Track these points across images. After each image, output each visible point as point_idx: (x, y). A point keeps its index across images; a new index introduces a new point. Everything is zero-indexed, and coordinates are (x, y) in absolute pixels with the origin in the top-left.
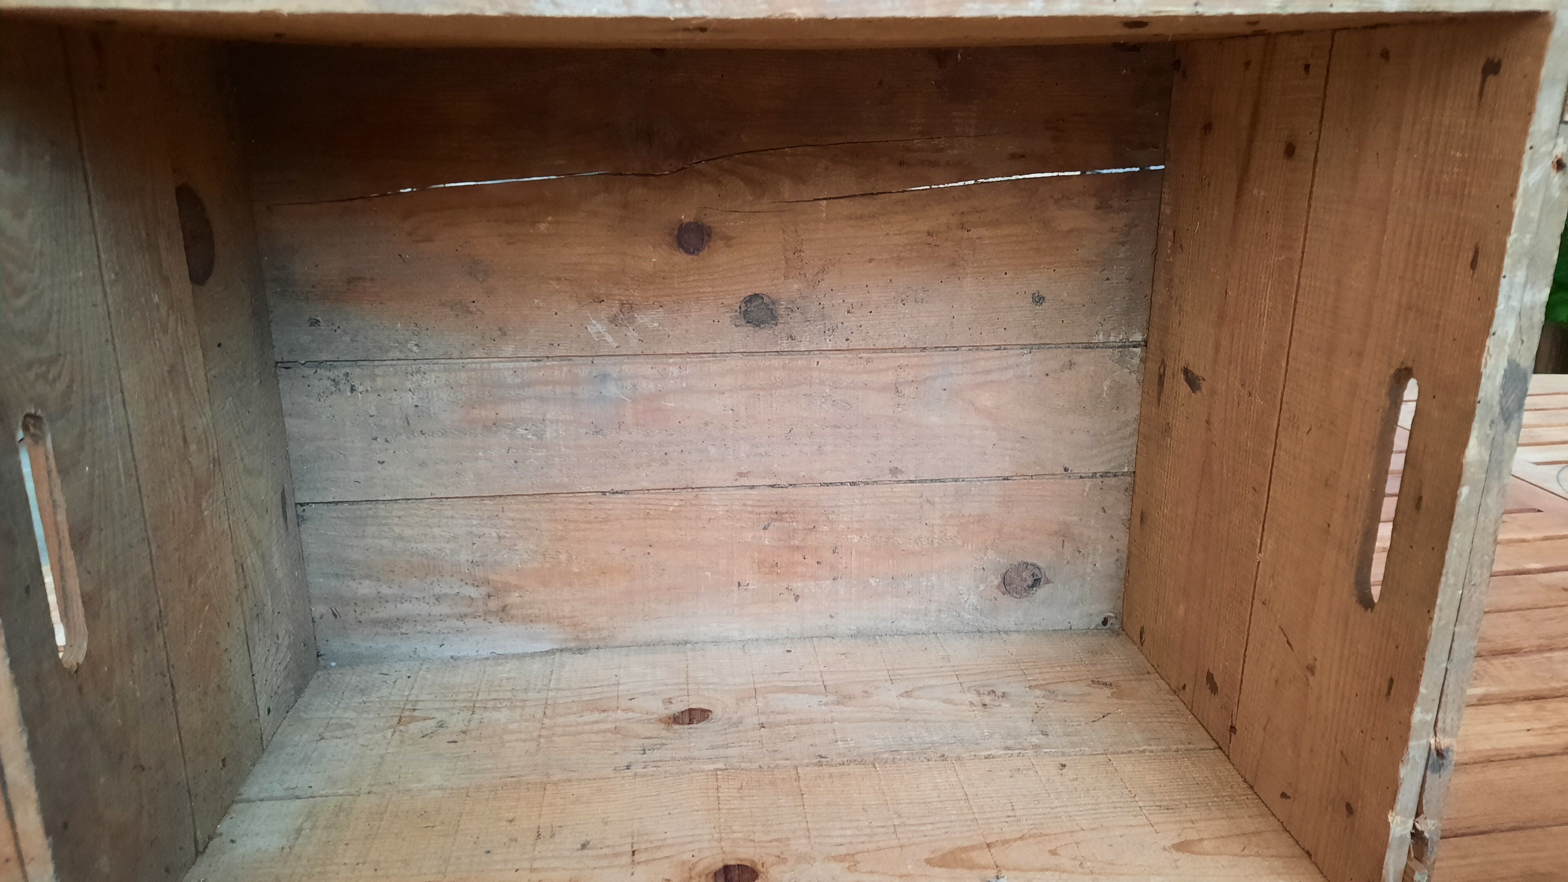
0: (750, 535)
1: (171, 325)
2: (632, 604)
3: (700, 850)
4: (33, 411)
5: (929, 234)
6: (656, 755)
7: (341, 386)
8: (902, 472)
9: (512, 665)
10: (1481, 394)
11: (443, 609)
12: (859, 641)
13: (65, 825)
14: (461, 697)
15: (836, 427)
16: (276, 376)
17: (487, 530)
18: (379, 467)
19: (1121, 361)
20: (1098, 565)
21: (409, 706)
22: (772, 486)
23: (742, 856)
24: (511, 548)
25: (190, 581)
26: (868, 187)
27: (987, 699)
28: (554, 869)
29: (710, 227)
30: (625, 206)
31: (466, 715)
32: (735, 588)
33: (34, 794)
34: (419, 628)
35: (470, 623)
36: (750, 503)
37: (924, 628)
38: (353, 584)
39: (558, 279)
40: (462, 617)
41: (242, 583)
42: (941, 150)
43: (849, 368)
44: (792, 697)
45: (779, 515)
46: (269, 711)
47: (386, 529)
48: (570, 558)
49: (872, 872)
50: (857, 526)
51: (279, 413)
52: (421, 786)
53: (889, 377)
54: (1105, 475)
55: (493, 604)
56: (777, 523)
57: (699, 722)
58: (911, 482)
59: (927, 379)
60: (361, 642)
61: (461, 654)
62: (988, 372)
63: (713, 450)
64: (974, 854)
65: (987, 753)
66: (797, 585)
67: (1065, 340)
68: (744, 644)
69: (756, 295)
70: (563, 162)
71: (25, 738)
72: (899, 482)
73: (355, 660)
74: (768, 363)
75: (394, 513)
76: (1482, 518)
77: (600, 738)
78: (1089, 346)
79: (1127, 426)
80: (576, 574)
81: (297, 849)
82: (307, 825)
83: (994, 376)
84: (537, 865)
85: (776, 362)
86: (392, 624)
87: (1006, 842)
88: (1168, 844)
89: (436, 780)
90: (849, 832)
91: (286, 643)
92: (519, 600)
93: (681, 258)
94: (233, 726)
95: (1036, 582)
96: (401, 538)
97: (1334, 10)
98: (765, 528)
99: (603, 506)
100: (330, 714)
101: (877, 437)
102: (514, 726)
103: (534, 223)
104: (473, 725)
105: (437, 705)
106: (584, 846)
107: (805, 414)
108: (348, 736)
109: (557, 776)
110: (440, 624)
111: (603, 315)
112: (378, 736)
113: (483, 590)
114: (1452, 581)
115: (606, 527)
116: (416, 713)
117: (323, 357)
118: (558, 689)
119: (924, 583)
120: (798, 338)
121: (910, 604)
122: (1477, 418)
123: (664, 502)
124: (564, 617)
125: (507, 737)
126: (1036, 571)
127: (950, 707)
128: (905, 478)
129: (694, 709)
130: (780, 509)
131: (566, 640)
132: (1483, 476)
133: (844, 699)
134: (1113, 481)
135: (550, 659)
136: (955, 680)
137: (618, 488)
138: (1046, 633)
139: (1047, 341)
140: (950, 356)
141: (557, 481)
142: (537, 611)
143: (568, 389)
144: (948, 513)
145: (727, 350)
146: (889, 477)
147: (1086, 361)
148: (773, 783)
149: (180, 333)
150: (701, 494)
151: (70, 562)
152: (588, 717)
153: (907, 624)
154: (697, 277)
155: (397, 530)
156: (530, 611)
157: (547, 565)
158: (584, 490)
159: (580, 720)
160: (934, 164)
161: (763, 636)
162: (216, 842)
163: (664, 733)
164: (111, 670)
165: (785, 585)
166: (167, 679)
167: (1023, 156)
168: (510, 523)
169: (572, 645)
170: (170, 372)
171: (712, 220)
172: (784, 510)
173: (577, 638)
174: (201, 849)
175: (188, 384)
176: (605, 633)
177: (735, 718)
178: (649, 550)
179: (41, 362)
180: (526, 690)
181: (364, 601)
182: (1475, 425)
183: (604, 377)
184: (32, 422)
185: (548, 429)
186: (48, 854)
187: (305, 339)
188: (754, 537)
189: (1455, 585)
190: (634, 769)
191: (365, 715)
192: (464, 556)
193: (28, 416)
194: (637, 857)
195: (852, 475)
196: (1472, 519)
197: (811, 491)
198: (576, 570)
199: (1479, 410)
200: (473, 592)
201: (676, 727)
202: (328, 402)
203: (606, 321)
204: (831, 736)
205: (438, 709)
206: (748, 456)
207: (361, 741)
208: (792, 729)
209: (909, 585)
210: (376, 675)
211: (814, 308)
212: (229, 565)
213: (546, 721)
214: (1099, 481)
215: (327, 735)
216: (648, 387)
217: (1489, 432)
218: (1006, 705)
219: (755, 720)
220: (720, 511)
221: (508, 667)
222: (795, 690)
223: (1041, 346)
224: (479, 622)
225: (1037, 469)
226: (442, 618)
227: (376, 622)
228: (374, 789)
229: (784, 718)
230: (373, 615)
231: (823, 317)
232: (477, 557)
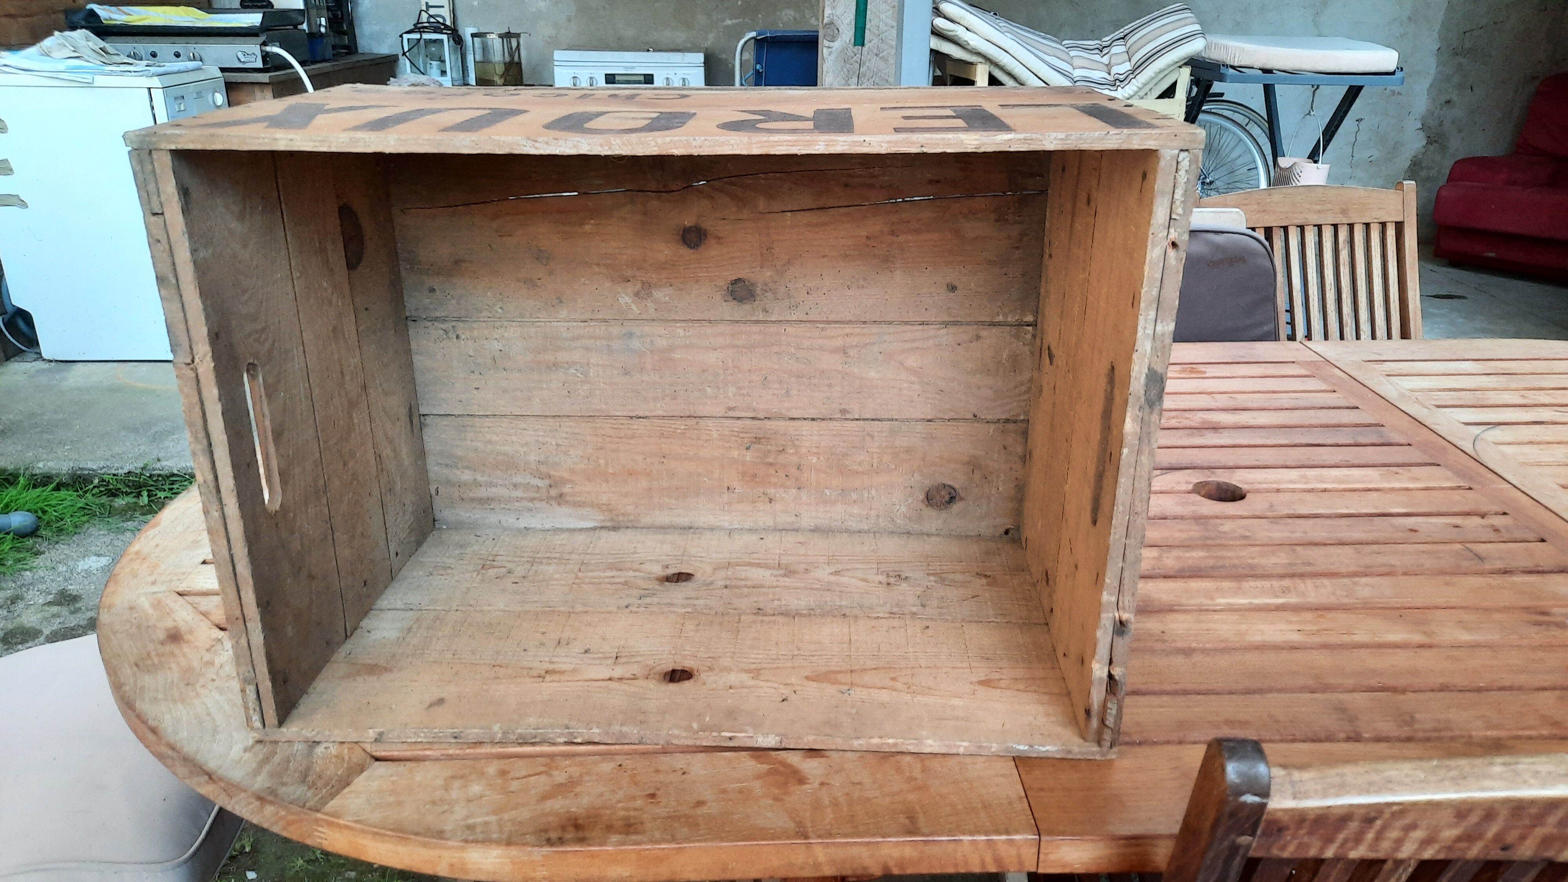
0: (736, 453)
1: (334, 299)
2: (651, 497)
3: (660, 659)
4: (252, 361)
5: (867, 237)
6: (648, 600)
7: (450, 335)
8: (848, 412)
9: (564, 536)
10: (1131, 389)
11: (518, 493)
12: (816, 534)
13: (268, 603)
14: (526, 555)
15: (798, 377)
16: (406, 326)
17: (548, 439)
18: (475, 392)
19: (1017, 337)
20: (1001, 489)
21: (491, 558)
22: (753, 418)
23: (686, 665)
24: (566, 453)
25: (345, 465)
26: (821, 203)
27: (892, 580)
28: (565, 663)
29: (706, 230)
30: (645, 213)
31: (528, 566)
32: (726, 491)
33: (251, 582)
34: (503, 506)
35: (538, 504)
36: (736, 430)
37: (866, 528)
38: (458, 472)
39: (598, 265)
40: (532, 500)
41: (379, 467)
42: (875, 176)
43: (809, 335)
44: (754, 570)
45: (757, 440)
46: (397, 554)
47: (480, 435)
48: (607, 464)
49: (767, 681)
50: (815, 450)
51: (408, 352)
52: (489, 608)
53: (839, 342)
54: (1007, 421)
55: (553, 492)
56: (756, 446)
57: (684, 581)
58: (857, 420)
59: (867, 344)
60: (463, 513)
61: (532, 526)
62: (914, 341)
63: (709, 390)
64: (839, 676)
65: (876, 615)
66: (771, 491)
67: (972, 319)
68: (730, 532)
69: (739, 279)
70: (601, 182)
71: (246, 550)
72: (847, 419)
73: (458, 526)
74: (748, 329)
75: (486, 424)
76: (1138, 469)
77: (613, 587)
78: (993, 324)
79: (1022, 384)
80: (611, 474)
81: (408, 639)
82: (415, 626)
83: (917, 344)
84: (554, 659)
85: (755, 328)
86: (484, 501)
87: (864, 670)
88: (974, 680)
89: (501, 605)
90: (761, 656)
91: (410, 509)
92: (570, 490)
93: (685, 251)
94: (372, 561)
95: (952, 499)
96: (490, 442)
97: (1011, 150)
98: (747, 449)
99: (631, 427)
100: (438, 560)
101: (830, 386)
102: (557, 576)
103: (582, 224)
104: (531, 573)
105: (509, 559)
106: (586, 652)
107: (777, 367)
108: (448, 574)
109: (579, 608)
110: (517, 504)
111: (630, 291)
112: (468, 575)
113: (547, 482)
114: (1121, 509)
115: (632, 442)
116: (495, 563)
117: (438, 314)
118: (592, 554)
119: (866, 495)
120: (770, 311)
121: (856, 510)
122: (1129, 405)
123: (674, 426)
124: (603, 504)
125: (551, 582)
126: (952, 491)
127: (863, 583)
128: (851, 417)
129: (683, 573)
130: (758, 436)
131: (604, 521)
132: (1137, 442)
133: (790, 572)
134: (1011, 426)
135: (592, 533)
136: (875, 566)
137: (641, 414)
138: (959, 537)
139: (959, 319)
140: (885, 328)
141: (598, 407)
142: (584, 499)
143: (605, 343)
144: (884, 444)
145: (718, 318)
146: (839, 416)
147: (991, 336)
148: (721, 624)
149: (340, 304)
150: (701, 421)
151: (272, 450)
152: (610, 573)
153: (853, 524)
154: (697, 265)
155: (488, 436)
156: (579, 499)
157: (591, 467)
158: (617, 414)
159: (602, 575)
160: (871, 186)
161: (747, 527)
162: (359, 631)
163: (658, 587)
164: (295, 515)
165: (762, 490)
166: (329, 525)
167: (938, 182)
168: (565, 435)
169: (609, 524)
170: (333, 331)
171: (707, 224)
172: (761, 436)
173: (612, 520)
174: (349, 634)
175: (344, 335)
176: (632, 518)
177: (709, 580)
178: (663, 460)
179: (257, 332)
180: (571, 553)
181: (465, 485)
182: (1129, 409)
183: (630, 335)
184: (251, 368)
185: (591, 370)
186: (259, 618)
187: (427, 301)
188: (739, 455)
189: (1124, 512)
190: (631, 608)
191: (461, 562)
192: (532, 458)
193: (249, 364)
194: (620, 660)
195: (813, 413)
196: (1132, 470)
197: (782, 423)
198: (611, 471)
199: (1131, 399)
200: (540, 483)
201: (667, 583)
202: (442, 345)
203: (632, 295)
204: (771, 596)
205: (509, 562)
206: (734, 396)
207: (457, 578)
208: (746, 590)
209: (854, 496)
210: (472, 536)
211: (782, 290)
212: (371, 456)
213: (580, 574)
214: (1001, 426)
215: (434, 573)
216: (662, 343)
217: (1138, 413)
218: (904, 585)
219: (723, 583)
220: (715, 434)
221: (562, 536)
222: (758, 565)
223: (955, 323)
224: (543, 504)
225: (952, 415)
226: (518, 500)
227: (472, 500)
228: (460, 608)
229: (743, 583)
230: (471, 495)
231: (789, 296)
232: (542, 459)
